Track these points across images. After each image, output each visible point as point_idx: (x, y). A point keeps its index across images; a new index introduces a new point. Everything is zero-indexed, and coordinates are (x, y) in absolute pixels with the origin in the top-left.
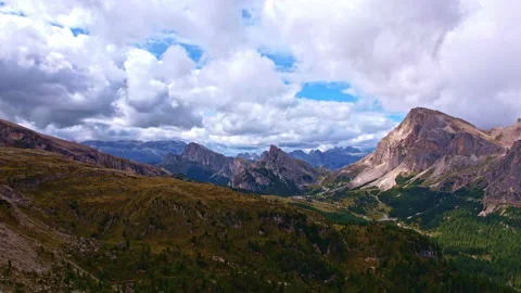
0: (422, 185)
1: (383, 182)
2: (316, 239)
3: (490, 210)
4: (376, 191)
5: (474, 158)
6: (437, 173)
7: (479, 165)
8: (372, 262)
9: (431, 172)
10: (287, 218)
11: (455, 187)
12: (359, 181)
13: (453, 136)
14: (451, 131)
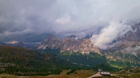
0: (51, 48)
1: (44, 48)
2: (40, 55)
3: (62, 52)
4: (42, 49)
5: (59, 44)
6: (53, 46)
7: (59, 45)
8: (49, 58)
9: (52, 46)
10: (36, 52)
11: (56, 49)
12: (39, 48)
13: (55, 40)
14: (55, 39)
